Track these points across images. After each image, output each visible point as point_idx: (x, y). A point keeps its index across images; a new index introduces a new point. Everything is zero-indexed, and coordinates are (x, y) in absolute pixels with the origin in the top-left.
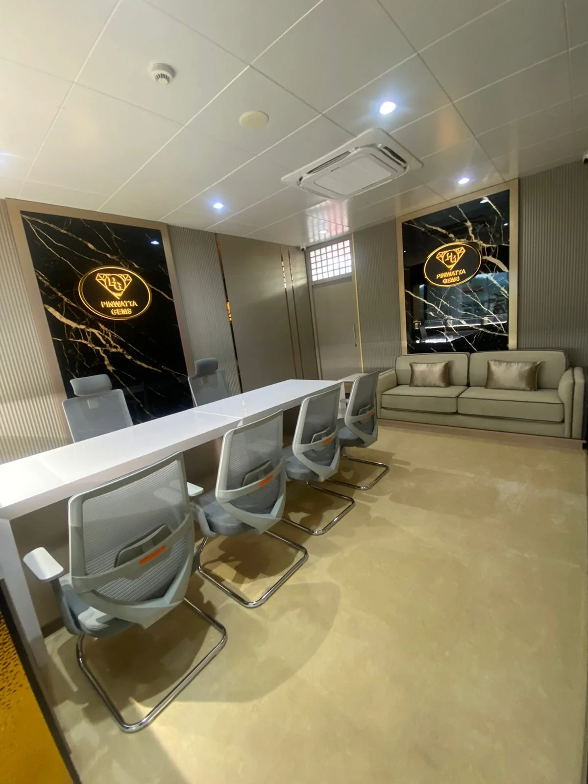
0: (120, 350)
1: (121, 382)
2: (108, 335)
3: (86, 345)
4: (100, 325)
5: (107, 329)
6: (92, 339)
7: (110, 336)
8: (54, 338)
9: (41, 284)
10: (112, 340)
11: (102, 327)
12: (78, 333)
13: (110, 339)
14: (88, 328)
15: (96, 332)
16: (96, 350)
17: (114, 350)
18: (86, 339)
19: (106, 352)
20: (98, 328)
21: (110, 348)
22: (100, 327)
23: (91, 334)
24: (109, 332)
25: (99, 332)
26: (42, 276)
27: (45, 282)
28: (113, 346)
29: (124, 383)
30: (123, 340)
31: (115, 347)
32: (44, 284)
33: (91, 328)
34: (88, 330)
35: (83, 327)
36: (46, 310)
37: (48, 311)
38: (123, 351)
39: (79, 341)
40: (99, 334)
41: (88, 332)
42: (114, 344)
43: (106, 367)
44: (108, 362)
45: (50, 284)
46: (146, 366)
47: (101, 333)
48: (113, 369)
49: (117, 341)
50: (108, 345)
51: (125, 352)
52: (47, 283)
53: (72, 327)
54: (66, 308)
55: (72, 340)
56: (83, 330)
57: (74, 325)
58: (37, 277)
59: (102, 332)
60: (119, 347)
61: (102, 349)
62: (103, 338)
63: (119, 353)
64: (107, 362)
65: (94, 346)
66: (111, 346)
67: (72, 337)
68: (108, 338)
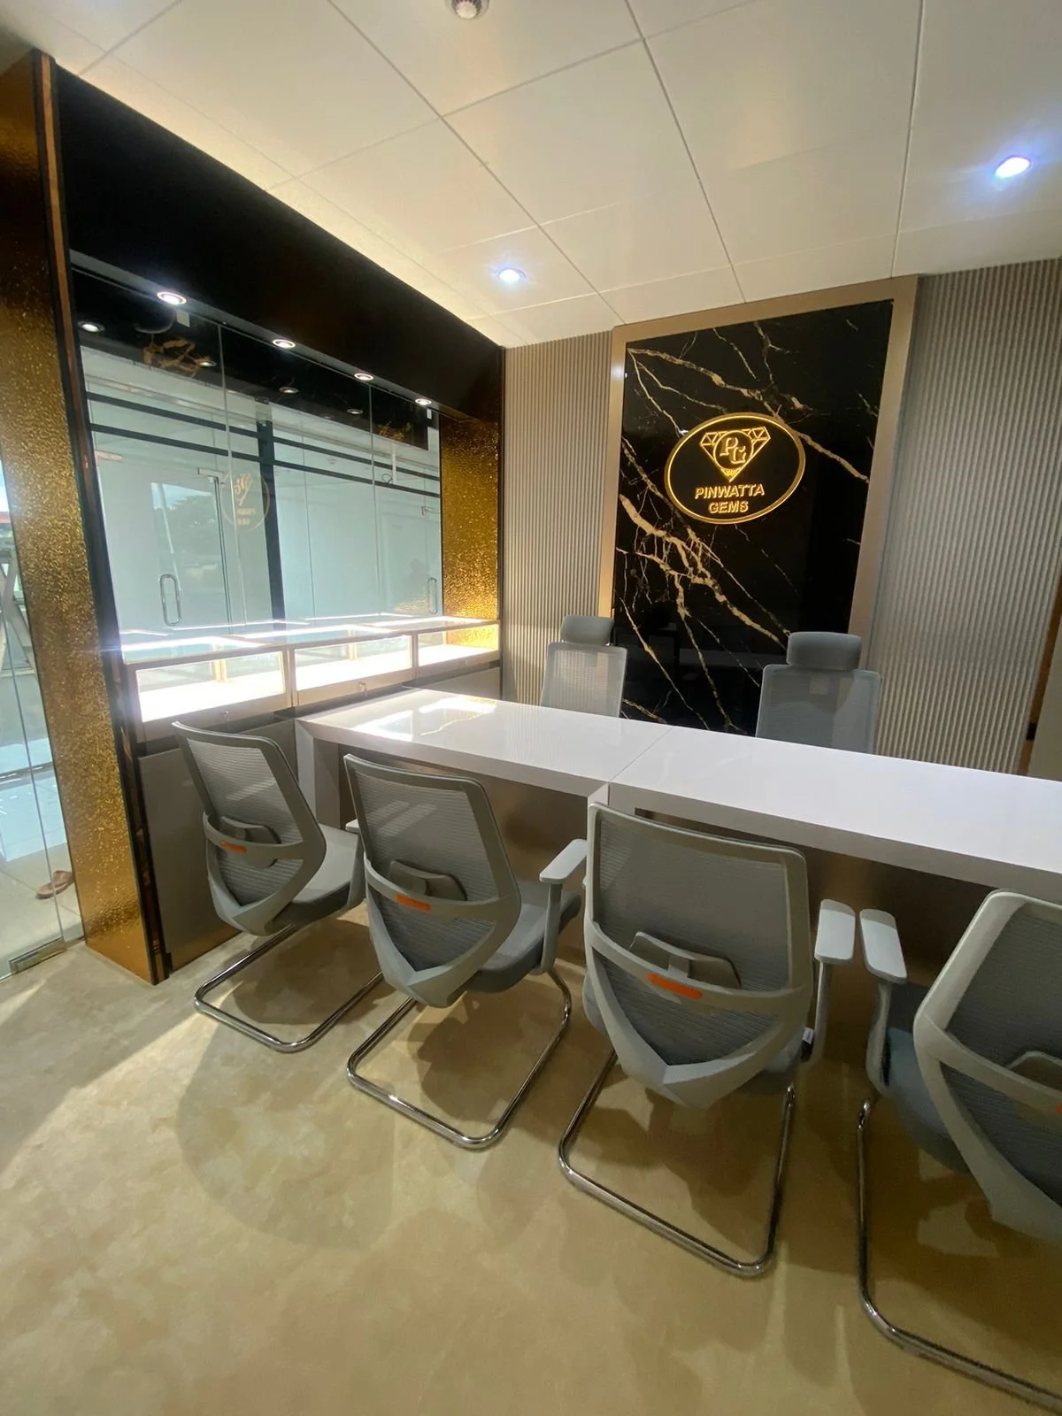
0: (709, 582)
1: (693, 641)
2: (696, 551)
3: (658, 565)
4: (689, 531)
5: (698, 540)
6: (669, 556)
7: (700, 554)
8: (618, 549)
9: (623, 459)
10: (702, 561)
11: (692, 534)
12: (652, 544)
13: (698, 559)
14: (669, 536)
15: (679, 543)
16: (670, 575)
17: (699, 580)
18: (661, 557)
19: (685, 582)
20: (684, 537)
21: (693, 576)
22: (688, 535)
23: (669, 547)
24: (701, 545)
25: (685, 545)
26: (629, 450)
27: (630, 456)
28: (699, 572)
29: (696, 642)
30: (720, 563)
31: (703, 576)
32: (628, 459)
33: (674, 536)
34: (668, 540)
35: (661, 533)
36: (620, 502)
37: (622, 505)
38: (713, 586)
39: (649, 557)
40: (683, 548)
41: (667, 543)
42: (704, 570)
43: (677, 609)
44: (683, 601)
45: (636, 460)
46: (748, 621)
47: (687, 547)
48: (688, 614)
49: (710, 565)
50: (691, 569)
51: (716, 587)
52: (632, 459)
53: (645, 533)
54: (647, 499)
55: (640, 554)
56: (660, 540)
57: (649, 529)
58: (622, 450)
59: (689, 545)
60: (709, 576)
61: (679, 576)
62: (688, 555)
63: (706, 586)
64: (680, 600)
65: (668, 568)
66: (695, 572)
67: (642, 549)
68: (696, 557)
